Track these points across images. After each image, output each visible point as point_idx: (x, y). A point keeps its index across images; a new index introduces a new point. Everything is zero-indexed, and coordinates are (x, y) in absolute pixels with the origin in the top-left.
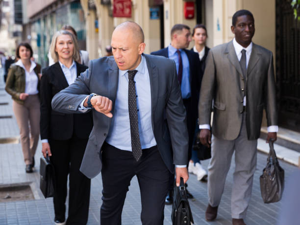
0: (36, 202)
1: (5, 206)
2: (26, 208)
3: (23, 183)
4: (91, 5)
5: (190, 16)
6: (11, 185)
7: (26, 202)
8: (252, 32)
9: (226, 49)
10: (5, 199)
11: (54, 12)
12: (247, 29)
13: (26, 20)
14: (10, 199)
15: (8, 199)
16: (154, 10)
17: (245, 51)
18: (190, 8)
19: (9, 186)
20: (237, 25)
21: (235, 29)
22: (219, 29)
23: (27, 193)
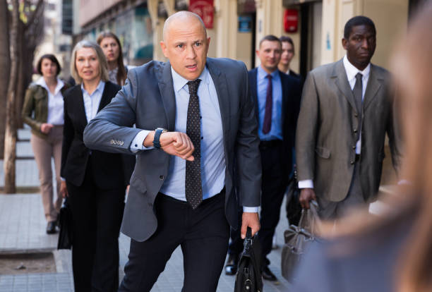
0: (57, 276)
1: (14, 279)
2: (42, 284)
3: (43, 249)
4: (162, 10)
5: (292, 28)
6: (27, 250)
7: (44, 276)
8: (371, 49)
9: (334, 72)
10: (16, 269)
11: (113, 20)
12: (365, 45)
13: (77, 29)
14: (24, 271)
15: (21, 271)
16: (244, 19)
17: (362, 75)
18: (292, 18)
19: (25, 252)
20: (350, 38)
21: (348, 43)
22: (328, 47)
23: (48, 263)
